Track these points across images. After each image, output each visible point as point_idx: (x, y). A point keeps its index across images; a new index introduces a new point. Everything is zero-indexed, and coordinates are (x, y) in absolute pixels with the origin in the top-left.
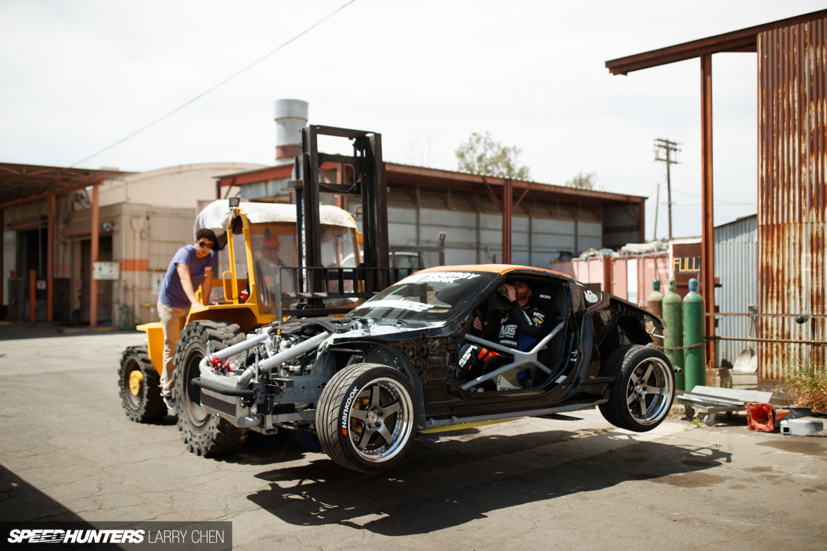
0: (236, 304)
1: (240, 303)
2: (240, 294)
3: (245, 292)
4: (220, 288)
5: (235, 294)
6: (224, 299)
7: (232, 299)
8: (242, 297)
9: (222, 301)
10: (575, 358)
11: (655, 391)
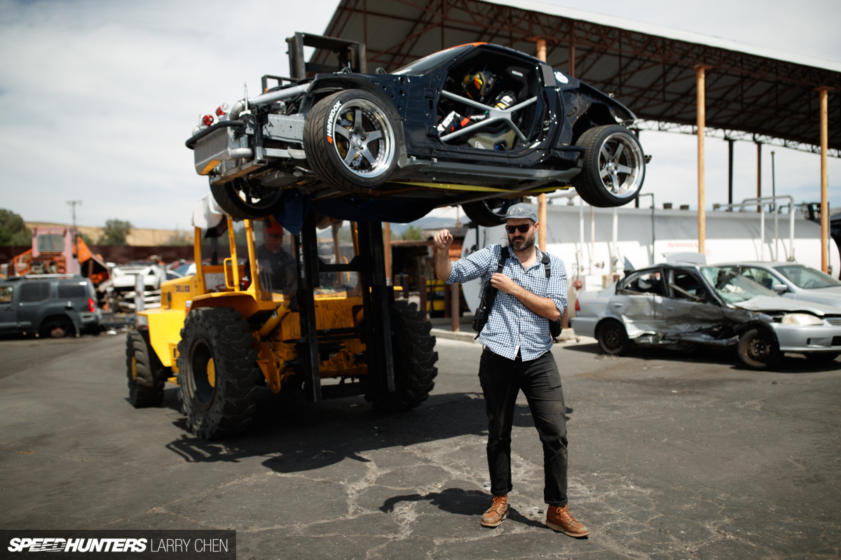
0: (237, 291)
1: (241, 290)
2: (241, 281)
3: (245, 279)
4: (220, 275)
5: (236, 281)
6: (224, 285)
7: (234, 286)
8: (243, 284)
9: (221, 288)
10: (547, 127)
11: (627, 170)
